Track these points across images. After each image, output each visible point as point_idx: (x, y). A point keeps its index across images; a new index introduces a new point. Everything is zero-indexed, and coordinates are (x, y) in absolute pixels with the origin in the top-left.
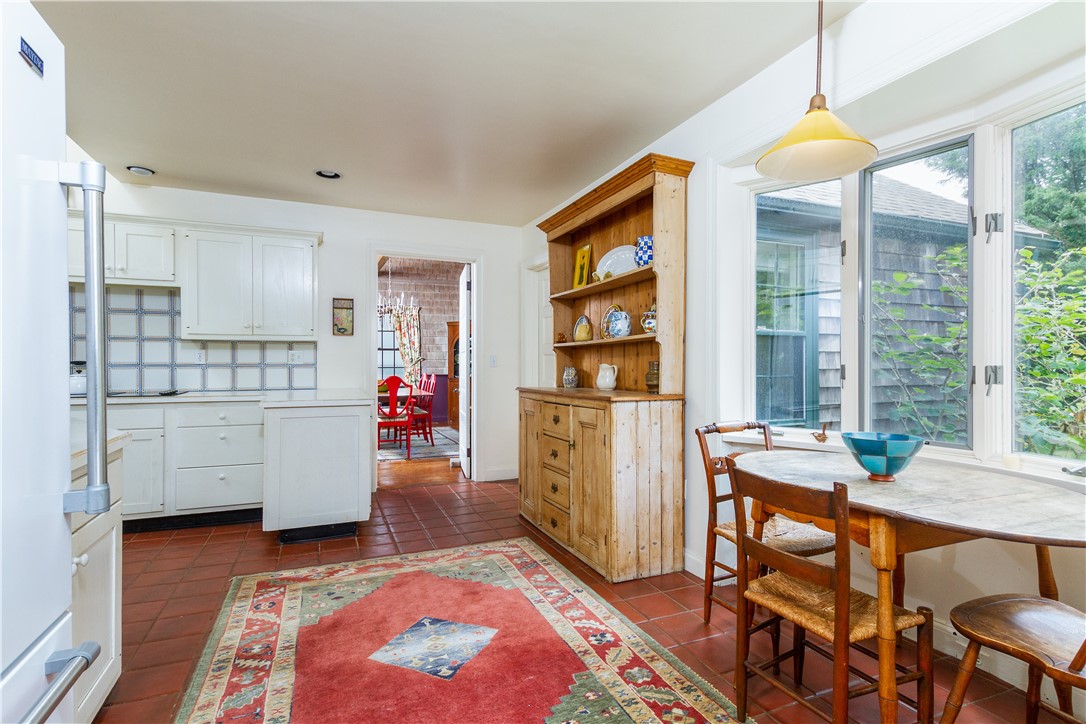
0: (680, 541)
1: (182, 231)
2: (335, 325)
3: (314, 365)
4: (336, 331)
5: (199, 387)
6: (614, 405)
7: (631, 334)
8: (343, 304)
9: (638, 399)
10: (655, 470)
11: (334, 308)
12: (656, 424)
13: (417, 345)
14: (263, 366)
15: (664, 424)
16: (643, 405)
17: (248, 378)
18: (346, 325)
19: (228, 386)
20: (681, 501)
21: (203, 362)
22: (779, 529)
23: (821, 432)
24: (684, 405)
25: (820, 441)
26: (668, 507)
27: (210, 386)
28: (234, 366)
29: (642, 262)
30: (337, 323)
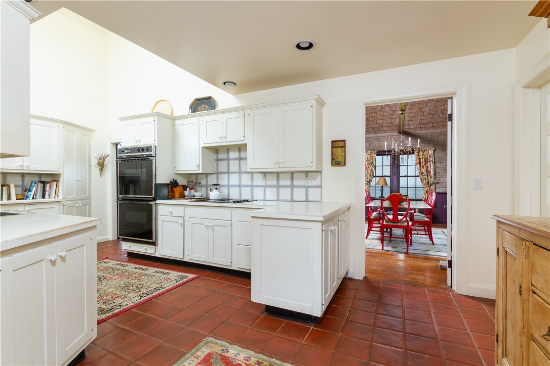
1: (247, 112)
2: (333, 159)
3: (320, 186)
4: (334, 163)
5: (263, 198)
8: (338, 146)
11: (332, 147)
13: (432, 173)
14: (292, 187)
17: (285, 193)
18: (341, 159)
19: (275, 198)
21: (264, 184)
27: (268, 198)
28: (278, 187)
30: (334, 157)
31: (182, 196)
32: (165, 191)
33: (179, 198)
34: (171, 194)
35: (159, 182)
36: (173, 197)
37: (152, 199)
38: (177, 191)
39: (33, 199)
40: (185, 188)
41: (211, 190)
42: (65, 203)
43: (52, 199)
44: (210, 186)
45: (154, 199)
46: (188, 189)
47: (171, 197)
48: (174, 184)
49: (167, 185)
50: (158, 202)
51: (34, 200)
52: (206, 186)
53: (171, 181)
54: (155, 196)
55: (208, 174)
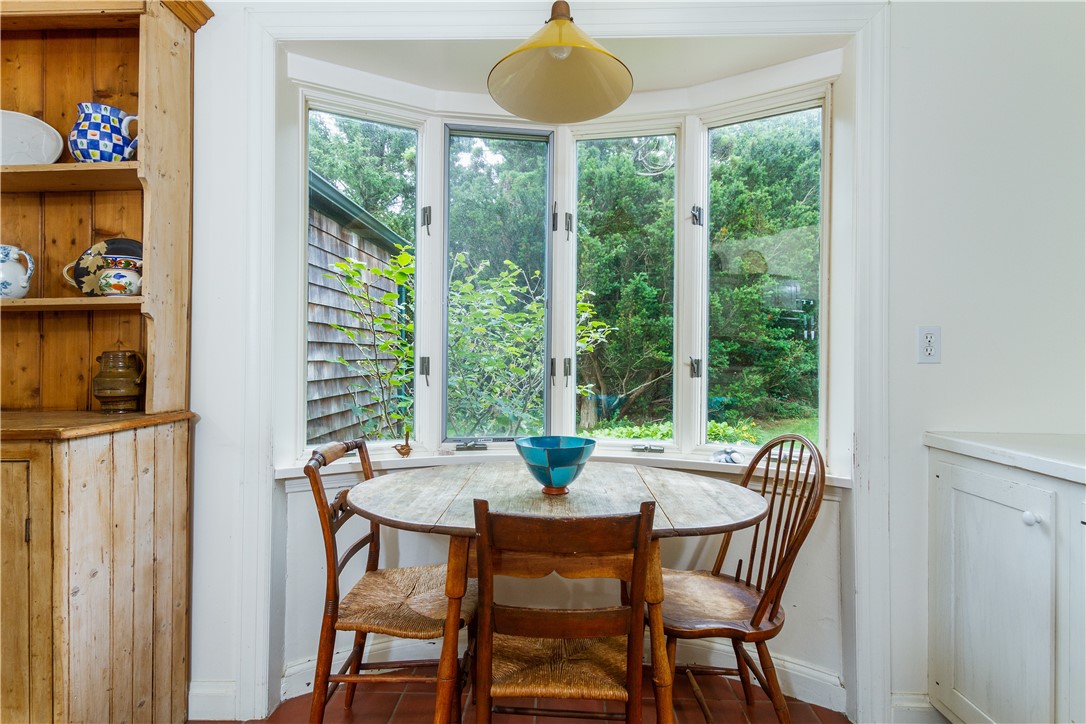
0: (181, 676)
6: (64, 447)
7: (29, 295)
9: (109, 427)
10: (144, 562)
12: (146, 471)
15: (160, 468)
16: (124, 439)
20: (183, 602)
22: (401, 585)
23: (403, 442)
24: (191, 430)
25: (403, 454)
26: (164, 622)
29: (95, 154)
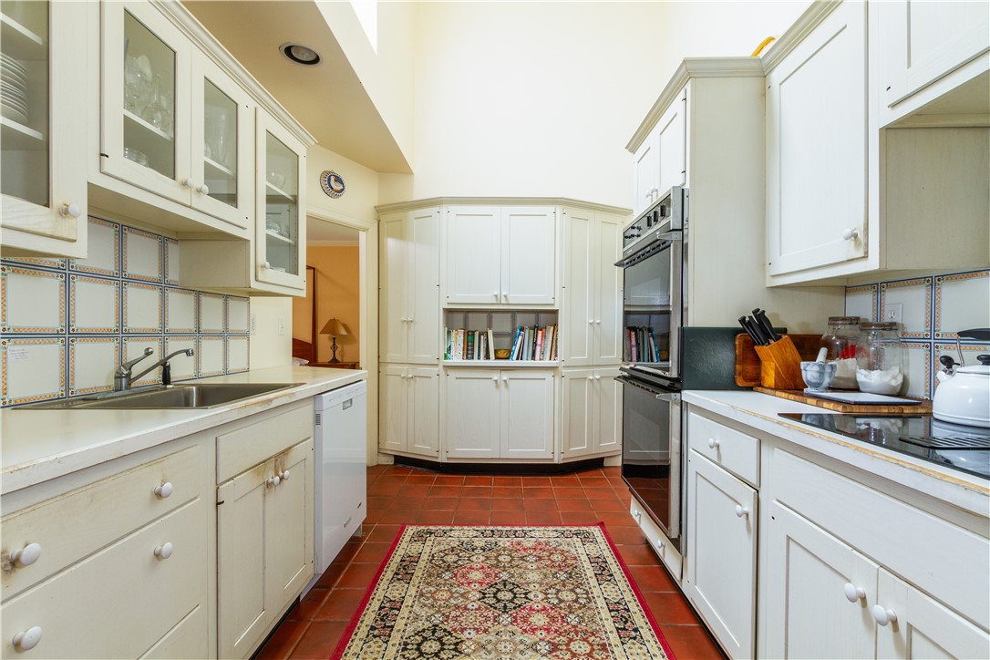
31: (792, 384)
32: (723, 358)
33: (776, 388)
34: (750, 368)
35: (694, 321)
36: (754, 383)
37: (667, 383)
38: (771, 358)
39: (517, 359)
40: (808, 346)
41: (948, 362)
42: (564, 371)
43: (547, 362)
44: (948, 341)
45: (675, 386)
46: (823, 352)
47: (746, 379)
48: (757, 329)
49: (728, 334)
50: (689, 395)
51: (519, 361)
52: (929, 340)
53: (742, 320)
54: (681, 373)
55: (940, 278)
